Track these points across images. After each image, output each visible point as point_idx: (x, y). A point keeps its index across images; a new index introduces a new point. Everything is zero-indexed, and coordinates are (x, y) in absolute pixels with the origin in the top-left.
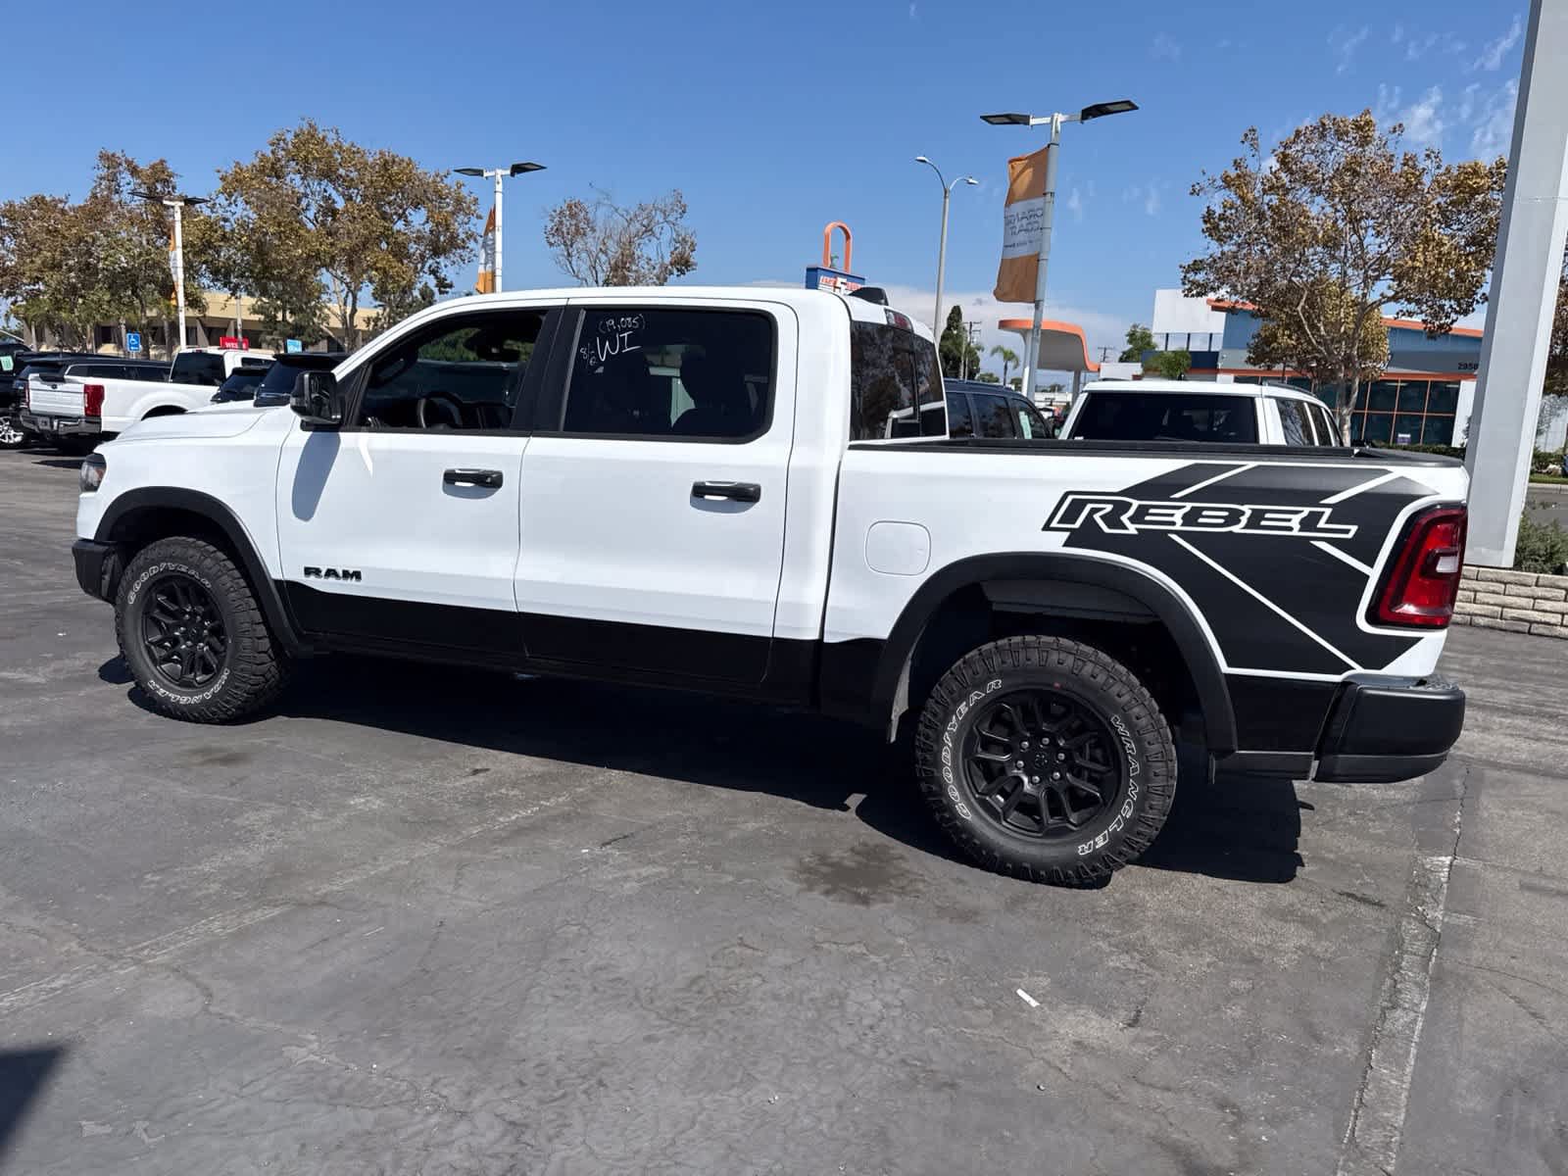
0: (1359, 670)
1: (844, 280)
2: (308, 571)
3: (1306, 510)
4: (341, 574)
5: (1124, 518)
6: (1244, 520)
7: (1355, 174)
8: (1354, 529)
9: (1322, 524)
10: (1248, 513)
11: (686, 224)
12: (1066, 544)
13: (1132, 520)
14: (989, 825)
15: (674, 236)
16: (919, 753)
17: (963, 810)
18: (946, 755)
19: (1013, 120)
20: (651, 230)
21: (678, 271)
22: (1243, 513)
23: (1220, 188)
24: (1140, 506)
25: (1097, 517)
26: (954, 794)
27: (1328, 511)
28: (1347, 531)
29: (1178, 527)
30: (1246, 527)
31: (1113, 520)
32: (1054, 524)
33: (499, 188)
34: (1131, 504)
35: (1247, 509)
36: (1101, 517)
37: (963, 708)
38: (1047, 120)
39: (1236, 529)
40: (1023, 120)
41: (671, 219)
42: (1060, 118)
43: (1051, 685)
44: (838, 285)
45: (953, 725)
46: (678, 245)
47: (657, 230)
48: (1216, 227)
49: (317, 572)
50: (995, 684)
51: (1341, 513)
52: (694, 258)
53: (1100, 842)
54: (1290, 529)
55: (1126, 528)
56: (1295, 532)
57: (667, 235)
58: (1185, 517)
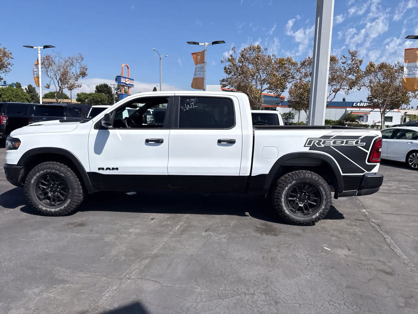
0: (367, 172)
1: (128, 80)
2: (99, 169)
3: (356, 140)
4: (111, 169)
5: (321, 143)
6: (344, 143)
7: (258, 59)
8: (365, 143)
9: (359, 143)
10: (345, 141)
11: (84, 63)
12: (309, 150)
13: (323, 144)
14: (292, 214)
15: (80, 66)
16: (275, 200)
17: (287, 212)
18: (283, 199)
19: (194, 43)
20: (73, 64)
21: (82, 76)
23: (227, 61)
24: (324, 141)
25: (315, 143)
26: (285, 208)
27: (360, 140)
28: (364, 144)
29: (332, 145)
30: (345, 144)
31: (319, 144)
32: (306, 145)
33: (39, 52)
34: (322, 140)
35: (345, 140)
36: (316, 143)
37: (287, 188)
38: (204, 44)
39: (343, 145)
40: (198, 44)
41: (79, 61)
42: (207, 44)
43: (306, 181)
44: (127, 81)
45: (284, 192)
46: (81, 69)
47: (75, 64)
48: (227, 71)
49: (103, 169)
50: (294, 182)
51: (363, 140)
52: (87, 72)
53: (317, 215)
54: (353, 144)
55: (321, 145)
56: (354, 145)
57: (78, 66)
58: (333, 143)
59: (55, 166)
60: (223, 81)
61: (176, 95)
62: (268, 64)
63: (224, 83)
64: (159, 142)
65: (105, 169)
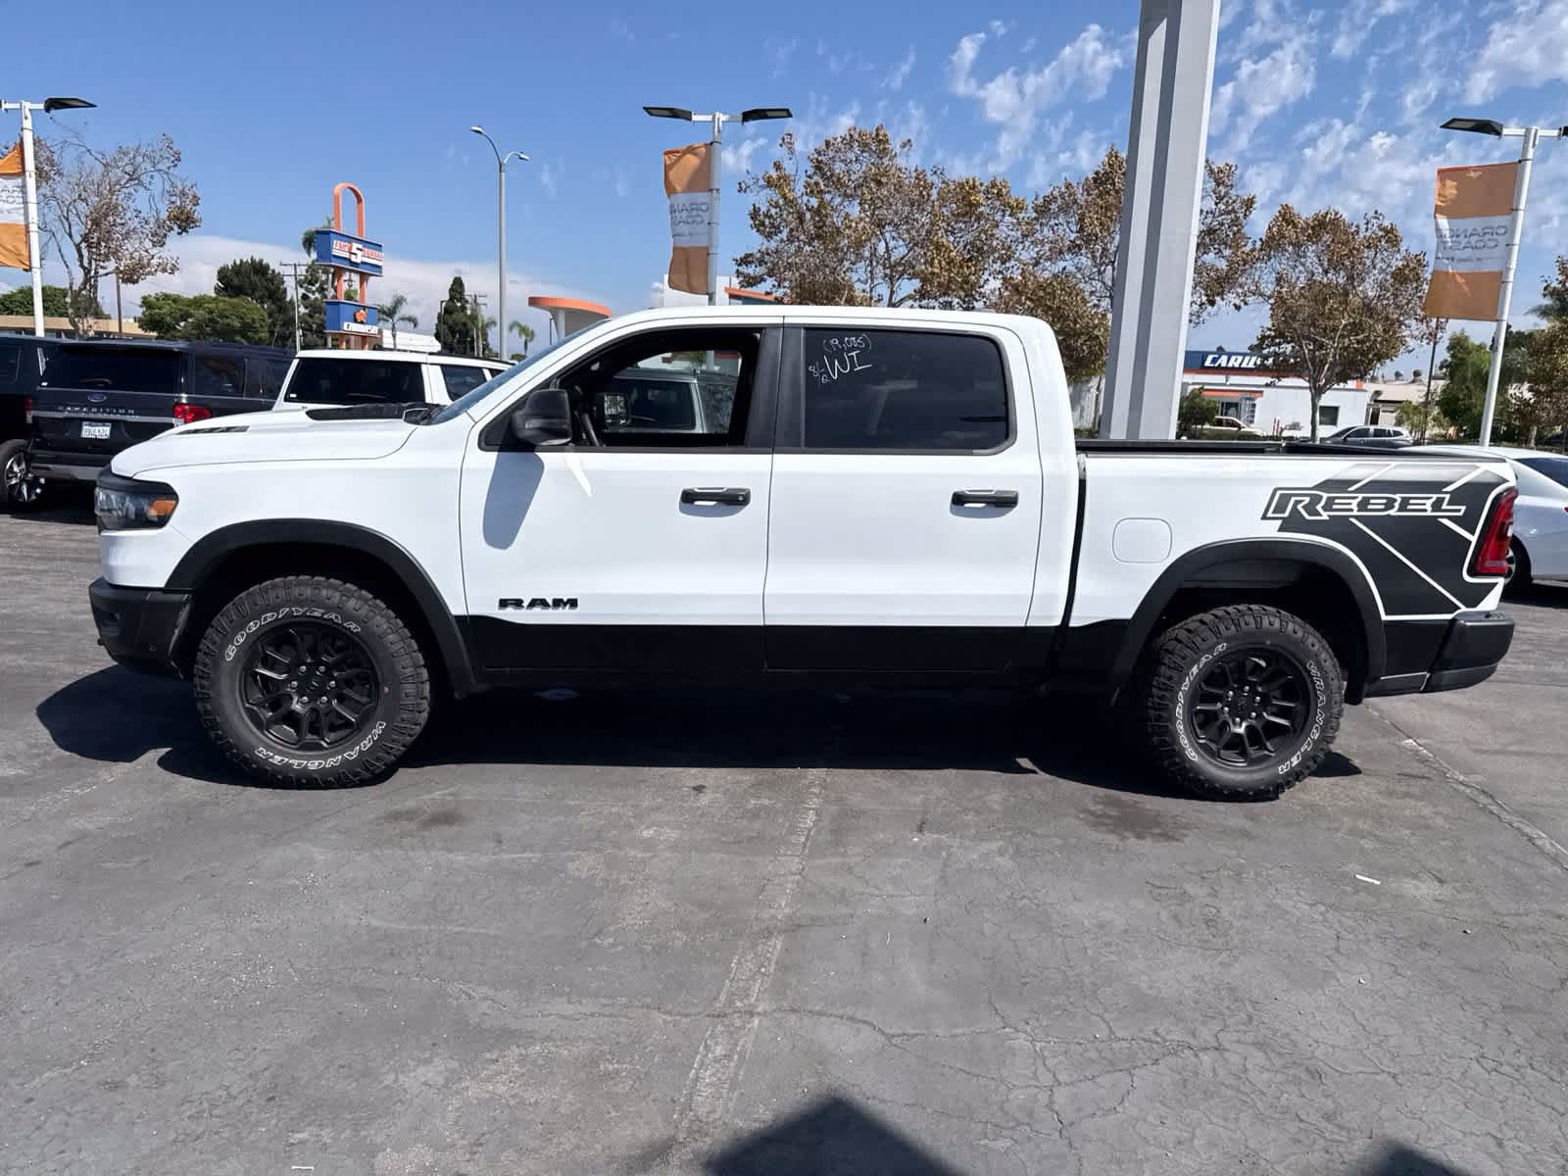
0: (1464, 609)
2: (504, 603)
3: (1435, 496)
4: (550, 602)
5: (1319, 507)
6: (1397, 505)
7: (879, 183)
8: (1463, 508)
9: (1444, 507)
10: (1399, 500)
11: (184, 175)
12: (1281, 530)
13: (1325, 508)
14: (1211, 763)
15: (167, 187)
16: (1152, 712)
17: (1192, 755)
18: (1179, 711)
19: (674, 113)
20: (138, 179)
21: (180, 227)
22: (1395, 500)
23: (762, 187)
24: (1329, 498)
25: (1300, 507)
26: (1184, 741)
27: (1448, 497)
28: (1459, 511)
29: (1355, 513)
30: (1399, 510)
31: (1311, 509)
32: (1270, 514)
33: (28, 124)
34: (1322, 497)
35: (1398, 497)
36: (1303, 507)
37: (1195, 670)
38: (710, 118)
39: (1393, 512)
40: (687, 116)
41: (159, 167)
42: (723, 118)
43: (1264, 643)
45: (1185, 686)
46: (173, 199)
47: (145, 179)
48: (763, 224)
49: (518, 603)
50: (1221, 647)
51: (1457, 497)
52: (199, 212)
53: (1295, 761)
54: (1425, 510)
55: (1320, 515)
56: (1429, 513)
57: (158, 185)
58: (1359, 505)
59: (324, 593)
60: (745, 260)
61: (788, 321)
62: (918, 204)
63: (751, 270)
64: (733, 500)
65: (525, 604)
